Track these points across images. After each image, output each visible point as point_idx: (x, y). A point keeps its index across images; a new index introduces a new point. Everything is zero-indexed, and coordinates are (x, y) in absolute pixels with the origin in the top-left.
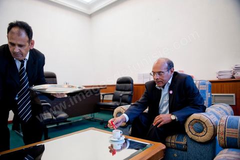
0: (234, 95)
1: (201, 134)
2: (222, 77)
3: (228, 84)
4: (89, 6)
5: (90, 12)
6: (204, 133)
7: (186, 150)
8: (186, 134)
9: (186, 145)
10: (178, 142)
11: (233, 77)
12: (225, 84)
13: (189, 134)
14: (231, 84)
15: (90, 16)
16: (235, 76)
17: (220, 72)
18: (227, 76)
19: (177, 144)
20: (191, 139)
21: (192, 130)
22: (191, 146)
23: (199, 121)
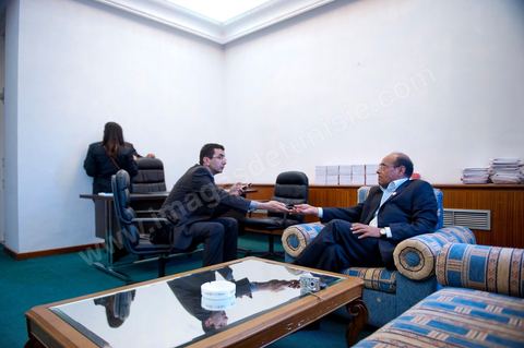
0: (488, 212)
1: (416, 268)
2: (470, 180)
3: (479, 192)
4: (222, 29)
5: (223, 40)
6: (420, 267)
7: (394, 293)
8: (394, 269)
9: (395, 284)
10: (383, 280)
11: (489, 181)
12: (473, 192)
13: (400, 268)
14: (485, 192)
15: (224, 47)
16: (493, 178)
17: (467, 170)
18: (480, 179)
19: (381, 283)
20: (402, 275)
21: (404, 263)
22: (401, 285)
23: (413, 250)
